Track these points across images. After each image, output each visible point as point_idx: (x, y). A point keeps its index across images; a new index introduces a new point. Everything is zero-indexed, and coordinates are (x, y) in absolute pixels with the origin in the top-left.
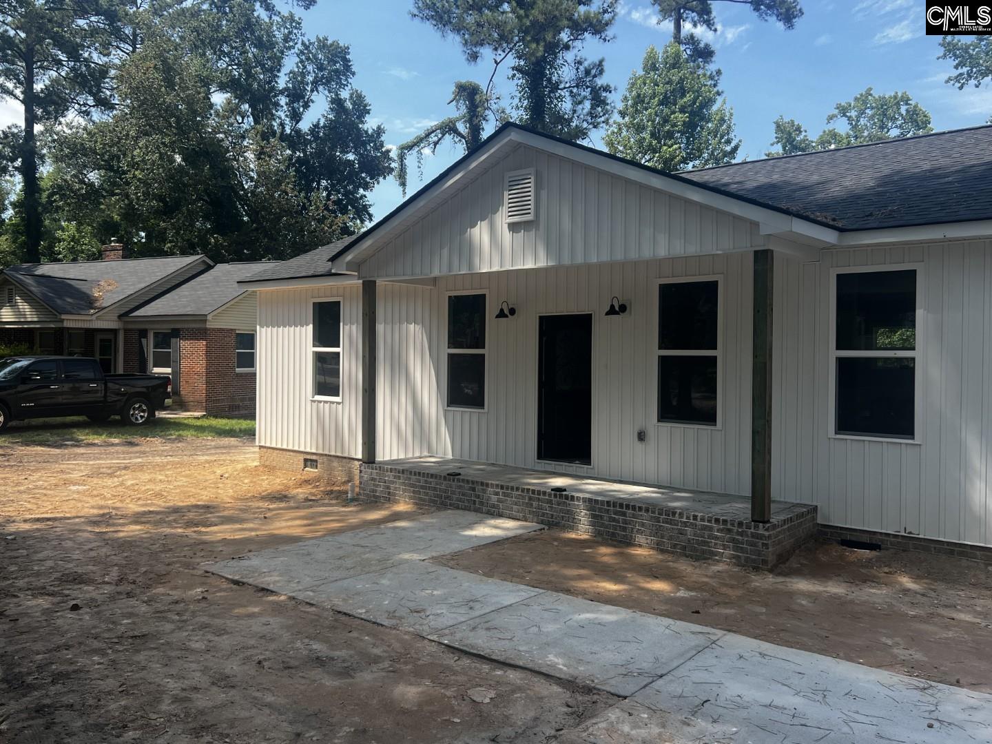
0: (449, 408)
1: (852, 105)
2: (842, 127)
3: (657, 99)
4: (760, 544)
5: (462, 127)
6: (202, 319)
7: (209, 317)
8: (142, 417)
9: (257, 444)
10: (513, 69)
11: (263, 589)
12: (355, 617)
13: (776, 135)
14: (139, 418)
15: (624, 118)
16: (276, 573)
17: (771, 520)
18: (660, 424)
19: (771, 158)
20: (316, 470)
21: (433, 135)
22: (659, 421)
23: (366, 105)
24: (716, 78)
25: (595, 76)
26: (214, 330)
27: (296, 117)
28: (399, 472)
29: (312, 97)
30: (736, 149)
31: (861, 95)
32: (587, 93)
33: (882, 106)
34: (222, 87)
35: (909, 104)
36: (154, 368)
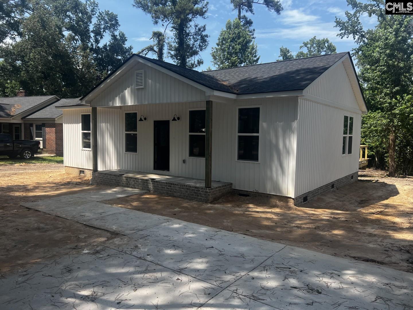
0: (126, 153)
1: (309, 42)
2: (305, 51)
3: (230, 40)
4: (207, 195)
5: (156, 48)
6: (54, 120)
7: (56, 119)
8: (29, 156)
9: (64, 165)
10: (172, 27)
11: (37, 210)
12: (61, 217)
13: (280, 53)
14: (28, 156)
15: (218, 46)
16: (44, 206)
17: (212, 187)
18: (190, 157)
19: (278, 62)
20: (84, 175)
21: (144, 51)
22: (189, 156)
23: (125, 38)
24: (253, 32)
25: (202, 31)
26: (58, 124)
27: (97, 41)
28: (104, 174)
29: (103, 34)
30: (258, 59)
31: (312, 39)
32: (199, 37)
33: (319, 43)
34: (68, 29)
35: (329, 43)
36: (36, 138)
